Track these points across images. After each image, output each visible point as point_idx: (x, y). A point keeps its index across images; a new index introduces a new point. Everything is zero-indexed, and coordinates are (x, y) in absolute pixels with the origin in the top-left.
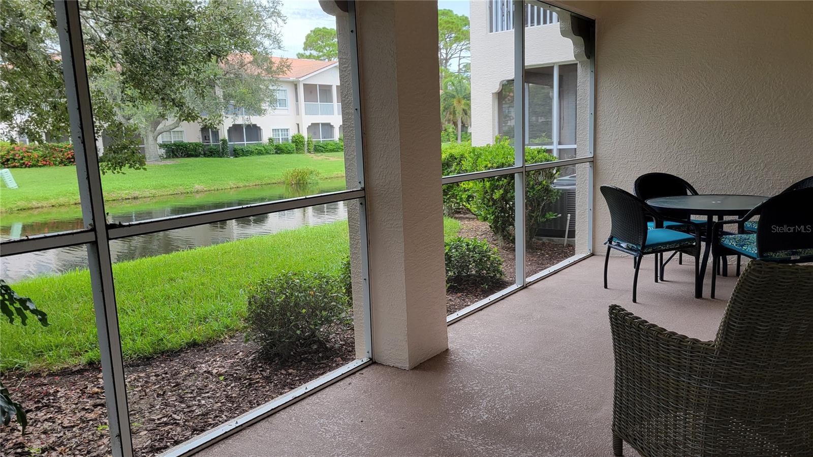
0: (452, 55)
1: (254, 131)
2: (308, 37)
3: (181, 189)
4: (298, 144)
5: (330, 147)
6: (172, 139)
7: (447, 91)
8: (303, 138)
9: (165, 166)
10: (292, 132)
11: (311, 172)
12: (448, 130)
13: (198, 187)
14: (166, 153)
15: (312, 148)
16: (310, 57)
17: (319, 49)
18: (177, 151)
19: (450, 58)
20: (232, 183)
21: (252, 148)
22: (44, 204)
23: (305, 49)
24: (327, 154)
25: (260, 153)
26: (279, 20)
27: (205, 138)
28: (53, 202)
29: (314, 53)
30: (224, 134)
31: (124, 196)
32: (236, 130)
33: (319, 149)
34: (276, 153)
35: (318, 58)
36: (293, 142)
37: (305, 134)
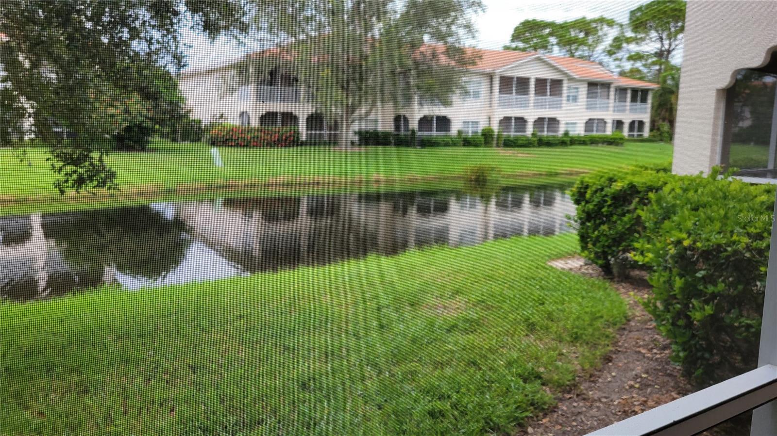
0: (676, 46)
1: (444, 122)
2: (516, 29)
3: (360, 177)
4: (487, 138)
5: (520, 142)
6: (367, 127)
7: (666, 86)
8: (492, 131)
9: (355, 153)
10: (483, 125)
11: (493, 169)
12: (661, 129)
13: (377, 176)
14: (360, 140)
15: (501, 142)
16: (516, 49)
17: (526, 41)
18: (370, 139)
19: (674, 49)
20: (410, 175)
21: (439, 140)
22: (240, 183)
23: (512, 41)
24: (517, 149)
25: (447, 145)
26: (479, 10)
27: (397, 127)
28: (247, 182)
29: (521, 45)
30: (414, 124)
31: (308, 181)
32: (425, 122)
33: (509, 143)
34: (464, 145)
35: (524, 50)
36: (483, 135)
37: (496, 128)
